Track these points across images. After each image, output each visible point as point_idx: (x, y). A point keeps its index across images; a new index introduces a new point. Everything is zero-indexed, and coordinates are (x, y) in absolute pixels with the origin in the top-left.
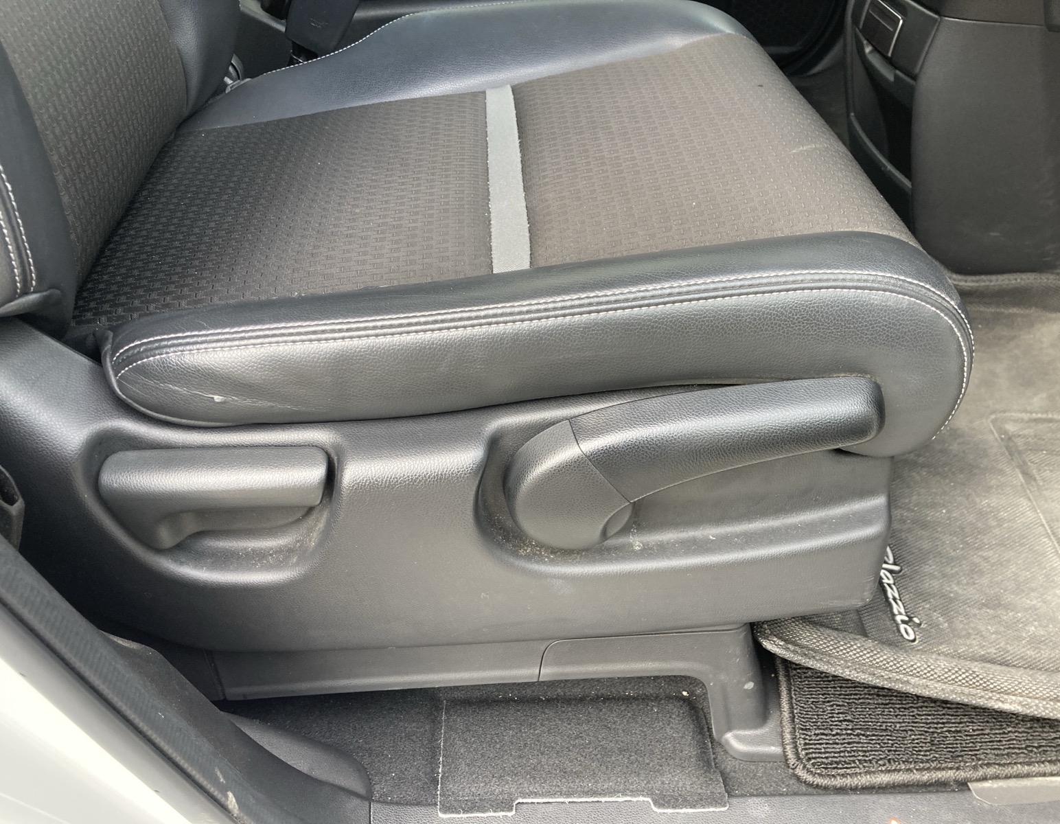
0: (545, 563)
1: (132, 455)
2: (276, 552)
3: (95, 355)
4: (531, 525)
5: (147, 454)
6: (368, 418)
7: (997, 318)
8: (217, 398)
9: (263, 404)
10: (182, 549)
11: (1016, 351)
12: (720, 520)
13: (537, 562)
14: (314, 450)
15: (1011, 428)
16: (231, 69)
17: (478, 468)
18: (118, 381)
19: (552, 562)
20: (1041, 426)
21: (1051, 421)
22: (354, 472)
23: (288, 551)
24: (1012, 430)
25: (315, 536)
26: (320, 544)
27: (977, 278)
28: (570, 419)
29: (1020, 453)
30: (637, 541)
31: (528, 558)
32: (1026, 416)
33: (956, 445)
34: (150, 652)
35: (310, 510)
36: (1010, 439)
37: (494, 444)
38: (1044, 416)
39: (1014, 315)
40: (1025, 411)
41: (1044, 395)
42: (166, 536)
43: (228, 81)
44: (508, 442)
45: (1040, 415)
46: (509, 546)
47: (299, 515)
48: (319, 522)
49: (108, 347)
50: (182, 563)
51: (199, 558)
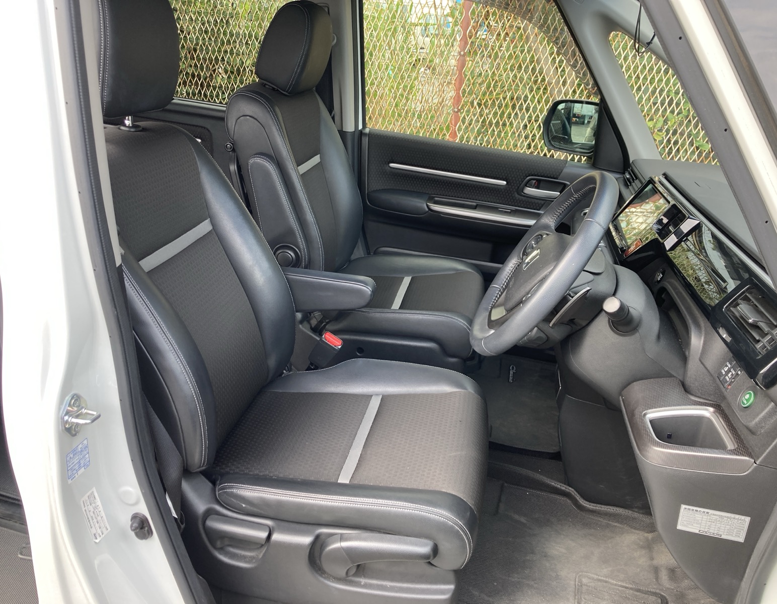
0: (330, 581)
1: (216, 516)
2: (249, 557)
3: (214, 483)
4: (326, 566)
5: (220, 517)
6: (285, 519)
7: (608, 526)
8: (244, 505)
9: (255, 510)
10: (221, 550)
11: (610, 545)
12: (392, 580)
13: (328, 580)
14: (267, 527)
15: (585, 581)
16: (286, 368)
17: (310, 544)
18: (218, 494)
19: (333, 582)
20: (599, 583)
21: (606, 582)
22: (276, 537)
23: (252, 558)
24: (585, 582)
25: (262, 554)
26: (262, 557)
27: (595, 505)
28: (341, 534)
29: (582, 592)
30: (363, 581)
31: (325, 578)
32: (596, 577)
33: (555, 582)
34: (205, 581)
35: (262, 545)
36: (581, 586)
37: (317, 537)
38: (605, 579)
39: (616, 526)
40: (597, 575)
41: (610, 569)
42: (219, 544)
43: (285, 372)
44: (322, 537)
45: (602, 578)
46: (320, 572)
47: (259, 546)
48: (264, 550)
49: (218, 482)
50: (221, 554)
51: (227, 554)
